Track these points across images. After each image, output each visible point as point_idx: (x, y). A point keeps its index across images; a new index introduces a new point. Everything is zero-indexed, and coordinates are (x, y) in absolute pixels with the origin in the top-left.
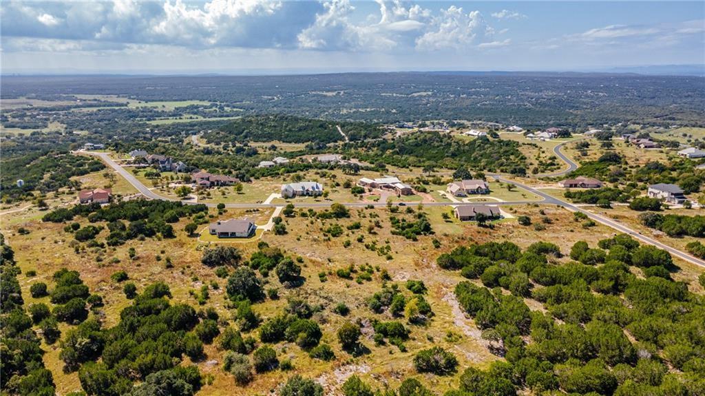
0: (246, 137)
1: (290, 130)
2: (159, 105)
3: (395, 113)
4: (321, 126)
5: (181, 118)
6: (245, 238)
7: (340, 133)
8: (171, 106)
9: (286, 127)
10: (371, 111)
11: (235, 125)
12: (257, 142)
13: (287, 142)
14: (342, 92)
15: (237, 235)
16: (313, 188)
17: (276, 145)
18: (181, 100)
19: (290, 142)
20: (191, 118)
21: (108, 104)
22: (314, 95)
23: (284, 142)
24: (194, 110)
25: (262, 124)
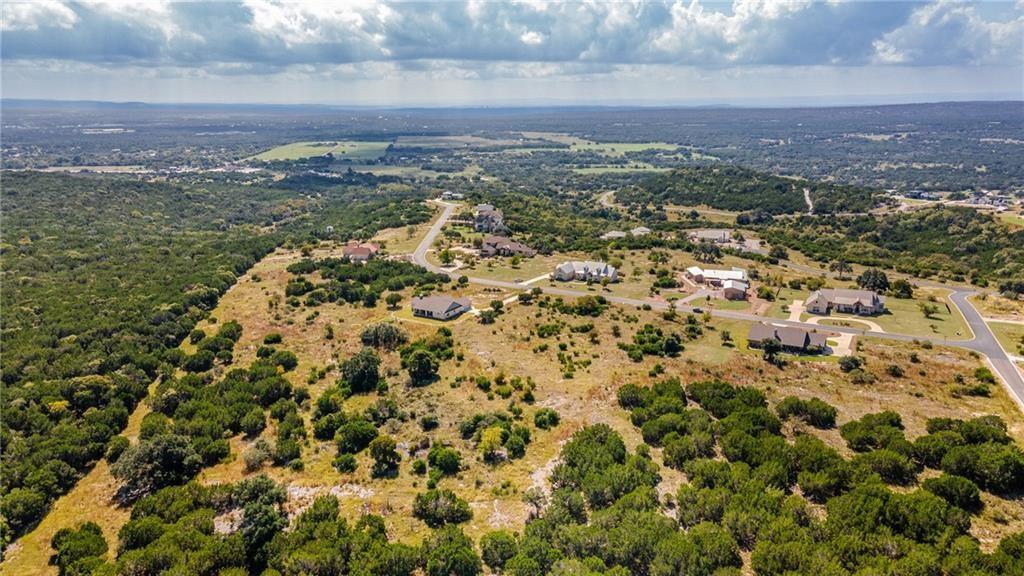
0: (666, 197)
1: (730, 191)
2: (607, 148)
3: (982, 173)
4: (779, 187)
5: (622, 167)
6: (440, 320)
7: (805, 201)
8: (621, 149)
9: (726, 185)
10: (934, 169)
11: (659, 180)
12: (678, 205)
13: (718, 208)
14: (904, 136)
15: (434, 315)
16: (599, 272)
17: (698, 212)
18: (642, 142)
19: (722, 209)
20: (636, 167)
21: (546, 144)
22: (851, 139)
23: (714, 207)
24: (649, 157)
25: (695, 180)
